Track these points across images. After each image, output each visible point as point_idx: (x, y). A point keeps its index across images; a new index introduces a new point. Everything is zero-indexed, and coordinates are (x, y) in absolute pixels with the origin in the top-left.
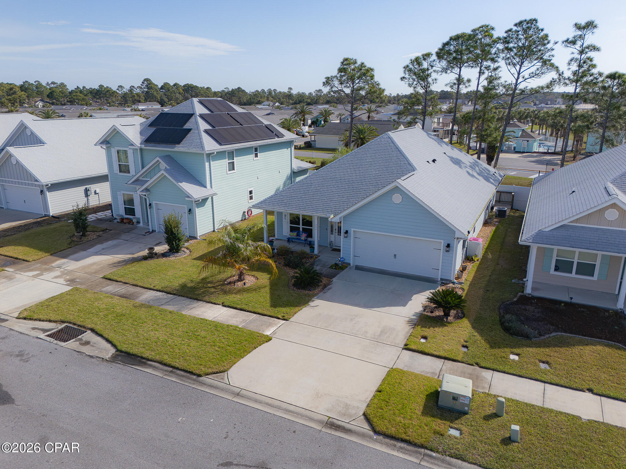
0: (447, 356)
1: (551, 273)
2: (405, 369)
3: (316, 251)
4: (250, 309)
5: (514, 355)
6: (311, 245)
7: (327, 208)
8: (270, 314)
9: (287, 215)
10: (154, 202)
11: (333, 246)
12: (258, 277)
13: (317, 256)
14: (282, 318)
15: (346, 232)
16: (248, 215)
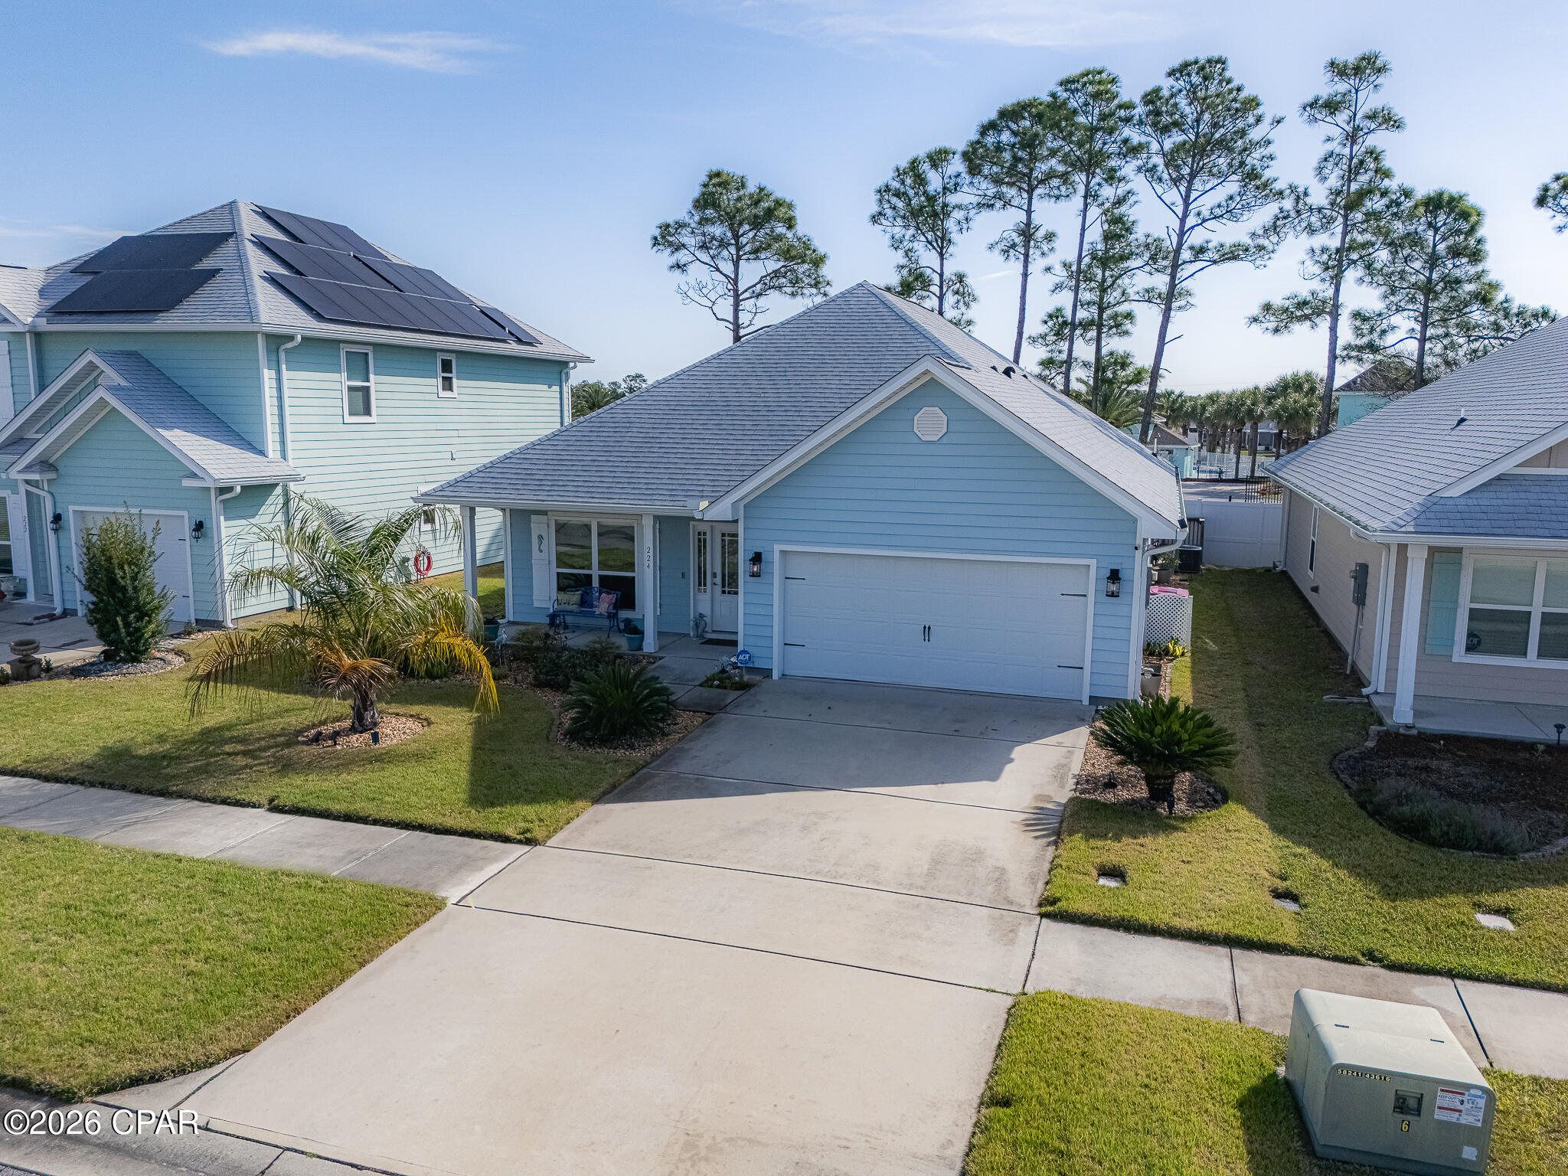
0: (1238, 932)
1: (1455, 659)
2: (1083, 992)
3: (650, 645)
4: (385, 814)
5: (1489, 913)
6: (634, 630)
7: (685, 488)
8: (471, 827)
9: (545, 536)
10: (71, 508)
11: (704, 631)
12: (433, 719)
13: (653, 659)
14: (518, 837)
15: (757, 558)
16: (418, 570)
